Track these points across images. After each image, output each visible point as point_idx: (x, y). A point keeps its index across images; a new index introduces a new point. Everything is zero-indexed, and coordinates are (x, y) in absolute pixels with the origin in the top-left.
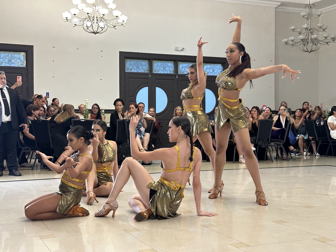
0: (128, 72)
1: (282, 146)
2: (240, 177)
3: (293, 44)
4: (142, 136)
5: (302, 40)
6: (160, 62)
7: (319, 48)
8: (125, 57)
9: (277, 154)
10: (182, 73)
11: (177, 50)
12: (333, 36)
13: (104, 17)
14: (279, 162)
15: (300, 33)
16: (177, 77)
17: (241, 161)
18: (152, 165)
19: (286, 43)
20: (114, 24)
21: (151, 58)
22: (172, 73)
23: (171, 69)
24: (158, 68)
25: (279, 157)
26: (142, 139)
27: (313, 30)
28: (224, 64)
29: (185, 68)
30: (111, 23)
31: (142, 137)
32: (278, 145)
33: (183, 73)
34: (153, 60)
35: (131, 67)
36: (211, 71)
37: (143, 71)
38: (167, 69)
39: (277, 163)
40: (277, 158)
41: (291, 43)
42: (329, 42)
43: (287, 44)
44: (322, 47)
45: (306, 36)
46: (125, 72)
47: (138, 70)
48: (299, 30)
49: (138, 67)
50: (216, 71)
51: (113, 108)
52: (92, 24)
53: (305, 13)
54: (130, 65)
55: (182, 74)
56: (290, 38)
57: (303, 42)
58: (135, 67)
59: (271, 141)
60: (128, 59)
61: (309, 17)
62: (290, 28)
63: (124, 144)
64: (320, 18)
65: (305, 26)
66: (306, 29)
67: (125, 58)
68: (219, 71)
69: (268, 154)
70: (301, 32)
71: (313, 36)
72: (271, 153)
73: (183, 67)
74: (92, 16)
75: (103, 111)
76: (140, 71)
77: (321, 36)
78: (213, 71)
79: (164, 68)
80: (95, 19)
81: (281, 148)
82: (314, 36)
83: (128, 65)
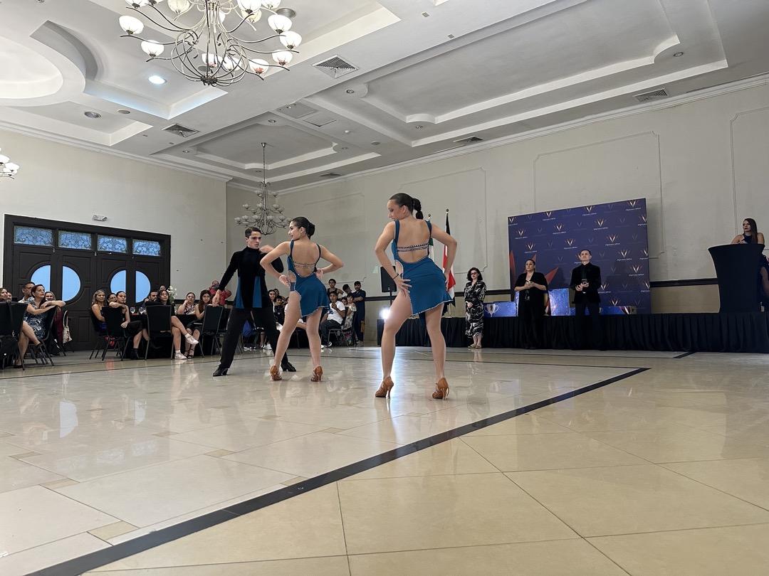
0: (19, 244)
3: (246, 224)
5: (257, 220)
7: (273, 233)
8: (13, 222)
10: (102, 250)
11: (95, 219)
15: (254, 213)
16: (96, 255)
17: (178, 357)
19: (239, 222)
21: (56, 227)
22: (88, 249)
24: (67, 241)
27: (269, 210)
28: (162, 241)
29: (108, 244)
34: (59, 229)
35: (23, 237)
36: (145, 249)
37: (43, 244)
38: (80, 243)
41: (244, 222)
45: (261, 216)
46: (13, 244)
47: (35, 242)
48: (253, 209)
49: (35, 238)
50: (151, 250)
53: (259, 192)
54: (22, 234)
55: (103, 252)
57: (258, 223)
58: (31, 238)
60: (20, 227)
61: (264, 196)
62: (243, 206)
63: (7, 338)
64: (277, 199)
65: (260, 205)
66: (262, 209)
67: (15, 225)
68: (155, 250)
70: (255, 211)
71: (268, 218)
73: (104, 242)
76: (37, 244)
77: (276, 217)
78: (148, 249)
79: (77, 242)
82: (270, 217)
83: (18, 234)
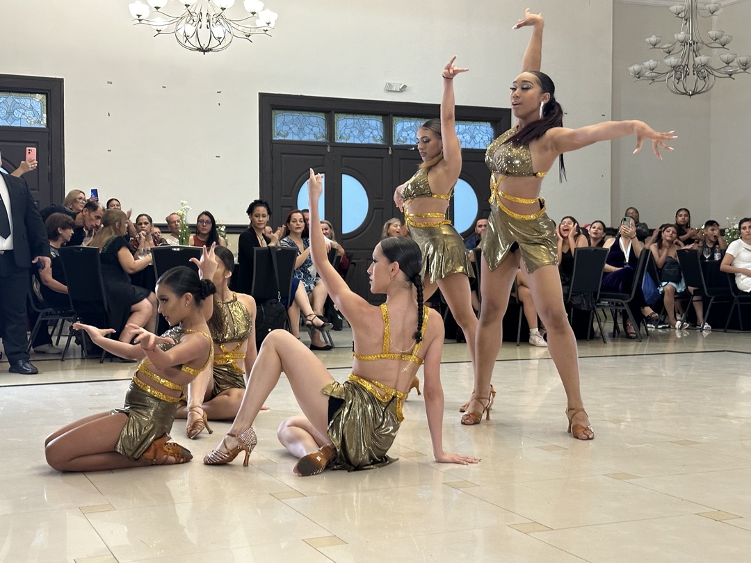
0: (280, 140)
1: (626, 308)
2: (533, 376)
3: (652, 77)
4: (312, 286)
5: (675, 68)
6: (351, 116)
7: (712, 87)
8: (271, 105)
9: (616, 327)
10: (400, 143)
11: (389, 90)
12: (743, 59)
13: (225, 13)
14: (619, 343)
15: (669, 52)
16: (390, 152)
17: (535, 342)
18: (333, 351)
19: (638, 75)
20: (248, 31)
21: (330, 108)
22: (379, 143)
23: (376, 133)
24: (348, 131)
25: (619, 332)
26: (311, 291)
27: (699, 44)
28: (497, 122)
29: (409, 132)
30: (240, 28)
31: (312, 288)
32: (617, 305)
33: (404, 142)
34: (335, 113)
35: (285, 128)
36: (468, 137)
37: (313, 138)
38: (367, 133)
39: (615, 346)
40: (616, 335)
41: (648, 74)
42: (735, 72)
43: (639, 78)
44: (719, 84)
45: (683, 58)
46: (271, 140)
47: (301, 135)
48: (666, 46)
49: (301, 129)
50: (478, 139)
51: (246, 221)
52: (196, 31)
53: (681, 7)
54: (284, 123)
55: (401, 146)
56: (647, 64)
57: (676, 72)
58: (295, 130)
59: (603, 297)
60: (280, 111)
61: (689, 15)
62: (647, 40)
63: (271, 304)
64: (715, 18)
65: (681, 36)
66: (684, 42)
67: (273, 109)
68: (486, 138)
69: (596, 325)
70: (670, 49)
71: (698, 60)
72: (602, 324)
73: (403, 130)
74: (198, 12)
75: (223, 229)
76: (305, 139)
77: (715, 57)
78: (473, 137)
79: (362, 132)
80: (204, 19)
81: (624, 311)
82: (701, 59)
83: (278, 124)
